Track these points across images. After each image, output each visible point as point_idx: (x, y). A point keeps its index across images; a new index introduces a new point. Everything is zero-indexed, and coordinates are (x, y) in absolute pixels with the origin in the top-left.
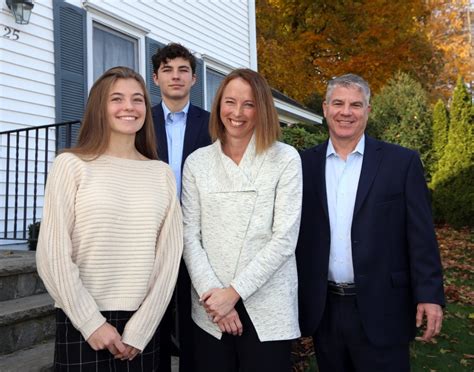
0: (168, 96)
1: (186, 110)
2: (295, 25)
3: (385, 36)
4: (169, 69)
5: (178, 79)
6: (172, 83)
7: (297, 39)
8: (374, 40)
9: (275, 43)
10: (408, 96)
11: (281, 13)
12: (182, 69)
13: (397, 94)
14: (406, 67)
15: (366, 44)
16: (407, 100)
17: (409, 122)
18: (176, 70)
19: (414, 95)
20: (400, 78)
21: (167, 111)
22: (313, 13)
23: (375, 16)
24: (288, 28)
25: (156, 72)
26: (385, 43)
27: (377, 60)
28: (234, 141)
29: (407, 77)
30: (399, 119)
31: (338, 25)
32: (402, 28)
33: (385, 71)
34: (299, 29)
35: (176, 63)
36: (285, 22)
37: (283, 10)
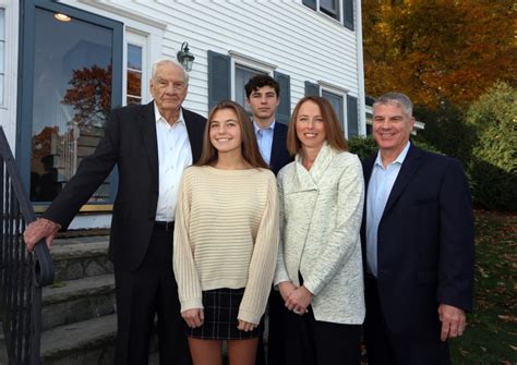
0: (257, 116)
1: (272, 126)
2: (403, 48)
3: (486, 50)
4: (259, 95)
5: (266, 103)
6: (262, 106)
7: (405, 58)
8: (476, 55)
9: (384, 63)
10: (507, 102)
11: (391, 39)
12: (268, 95)
13: (496, 101)
14: (507, 75)
15: (469, 58)
16: (505, 105)
17: (508, 125)
18: (264, 96)
19: (512, 101)
20: (499, 87)
21: (257, 128)
22: (419, 37)
23: (477, 35)
24: (397, 51)
25: (248, 96)
26: (486, 56)
27: (479, 72)
28: (309, 151)
29: (505, 86)
30: (498, 122)
31: (442, 45)
32: (503, 42)
33: (486, 80)
34: (407, 51)
35: (264, 90)
36: (394, 46)
37: (393, 36)
